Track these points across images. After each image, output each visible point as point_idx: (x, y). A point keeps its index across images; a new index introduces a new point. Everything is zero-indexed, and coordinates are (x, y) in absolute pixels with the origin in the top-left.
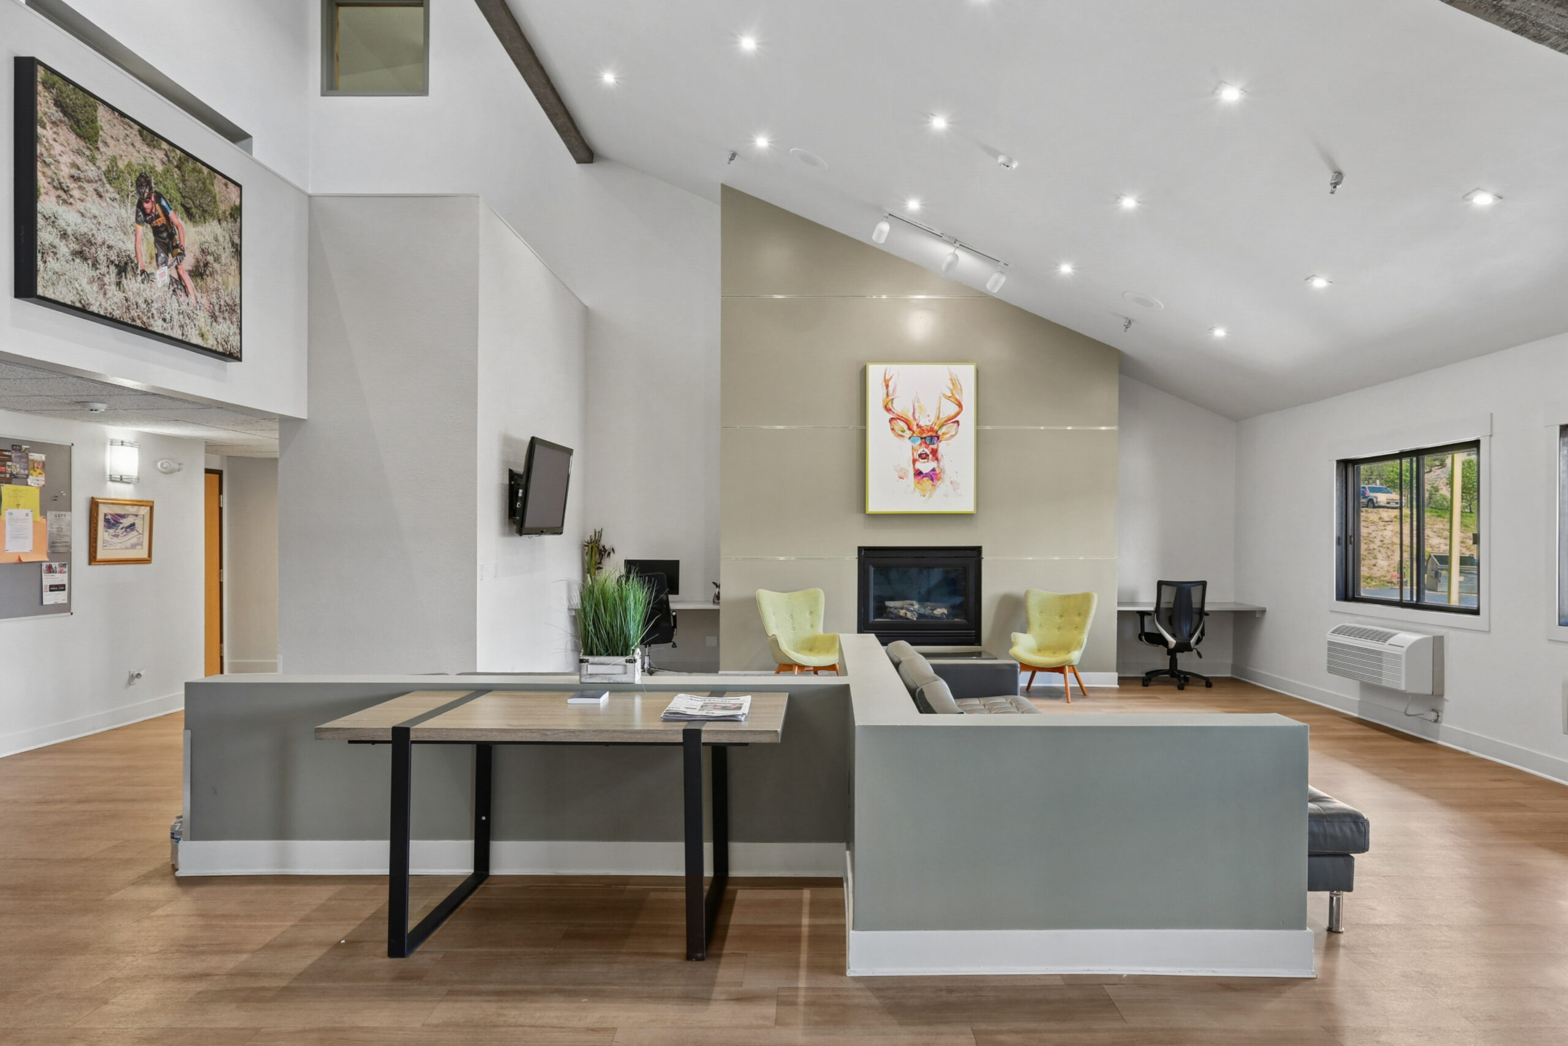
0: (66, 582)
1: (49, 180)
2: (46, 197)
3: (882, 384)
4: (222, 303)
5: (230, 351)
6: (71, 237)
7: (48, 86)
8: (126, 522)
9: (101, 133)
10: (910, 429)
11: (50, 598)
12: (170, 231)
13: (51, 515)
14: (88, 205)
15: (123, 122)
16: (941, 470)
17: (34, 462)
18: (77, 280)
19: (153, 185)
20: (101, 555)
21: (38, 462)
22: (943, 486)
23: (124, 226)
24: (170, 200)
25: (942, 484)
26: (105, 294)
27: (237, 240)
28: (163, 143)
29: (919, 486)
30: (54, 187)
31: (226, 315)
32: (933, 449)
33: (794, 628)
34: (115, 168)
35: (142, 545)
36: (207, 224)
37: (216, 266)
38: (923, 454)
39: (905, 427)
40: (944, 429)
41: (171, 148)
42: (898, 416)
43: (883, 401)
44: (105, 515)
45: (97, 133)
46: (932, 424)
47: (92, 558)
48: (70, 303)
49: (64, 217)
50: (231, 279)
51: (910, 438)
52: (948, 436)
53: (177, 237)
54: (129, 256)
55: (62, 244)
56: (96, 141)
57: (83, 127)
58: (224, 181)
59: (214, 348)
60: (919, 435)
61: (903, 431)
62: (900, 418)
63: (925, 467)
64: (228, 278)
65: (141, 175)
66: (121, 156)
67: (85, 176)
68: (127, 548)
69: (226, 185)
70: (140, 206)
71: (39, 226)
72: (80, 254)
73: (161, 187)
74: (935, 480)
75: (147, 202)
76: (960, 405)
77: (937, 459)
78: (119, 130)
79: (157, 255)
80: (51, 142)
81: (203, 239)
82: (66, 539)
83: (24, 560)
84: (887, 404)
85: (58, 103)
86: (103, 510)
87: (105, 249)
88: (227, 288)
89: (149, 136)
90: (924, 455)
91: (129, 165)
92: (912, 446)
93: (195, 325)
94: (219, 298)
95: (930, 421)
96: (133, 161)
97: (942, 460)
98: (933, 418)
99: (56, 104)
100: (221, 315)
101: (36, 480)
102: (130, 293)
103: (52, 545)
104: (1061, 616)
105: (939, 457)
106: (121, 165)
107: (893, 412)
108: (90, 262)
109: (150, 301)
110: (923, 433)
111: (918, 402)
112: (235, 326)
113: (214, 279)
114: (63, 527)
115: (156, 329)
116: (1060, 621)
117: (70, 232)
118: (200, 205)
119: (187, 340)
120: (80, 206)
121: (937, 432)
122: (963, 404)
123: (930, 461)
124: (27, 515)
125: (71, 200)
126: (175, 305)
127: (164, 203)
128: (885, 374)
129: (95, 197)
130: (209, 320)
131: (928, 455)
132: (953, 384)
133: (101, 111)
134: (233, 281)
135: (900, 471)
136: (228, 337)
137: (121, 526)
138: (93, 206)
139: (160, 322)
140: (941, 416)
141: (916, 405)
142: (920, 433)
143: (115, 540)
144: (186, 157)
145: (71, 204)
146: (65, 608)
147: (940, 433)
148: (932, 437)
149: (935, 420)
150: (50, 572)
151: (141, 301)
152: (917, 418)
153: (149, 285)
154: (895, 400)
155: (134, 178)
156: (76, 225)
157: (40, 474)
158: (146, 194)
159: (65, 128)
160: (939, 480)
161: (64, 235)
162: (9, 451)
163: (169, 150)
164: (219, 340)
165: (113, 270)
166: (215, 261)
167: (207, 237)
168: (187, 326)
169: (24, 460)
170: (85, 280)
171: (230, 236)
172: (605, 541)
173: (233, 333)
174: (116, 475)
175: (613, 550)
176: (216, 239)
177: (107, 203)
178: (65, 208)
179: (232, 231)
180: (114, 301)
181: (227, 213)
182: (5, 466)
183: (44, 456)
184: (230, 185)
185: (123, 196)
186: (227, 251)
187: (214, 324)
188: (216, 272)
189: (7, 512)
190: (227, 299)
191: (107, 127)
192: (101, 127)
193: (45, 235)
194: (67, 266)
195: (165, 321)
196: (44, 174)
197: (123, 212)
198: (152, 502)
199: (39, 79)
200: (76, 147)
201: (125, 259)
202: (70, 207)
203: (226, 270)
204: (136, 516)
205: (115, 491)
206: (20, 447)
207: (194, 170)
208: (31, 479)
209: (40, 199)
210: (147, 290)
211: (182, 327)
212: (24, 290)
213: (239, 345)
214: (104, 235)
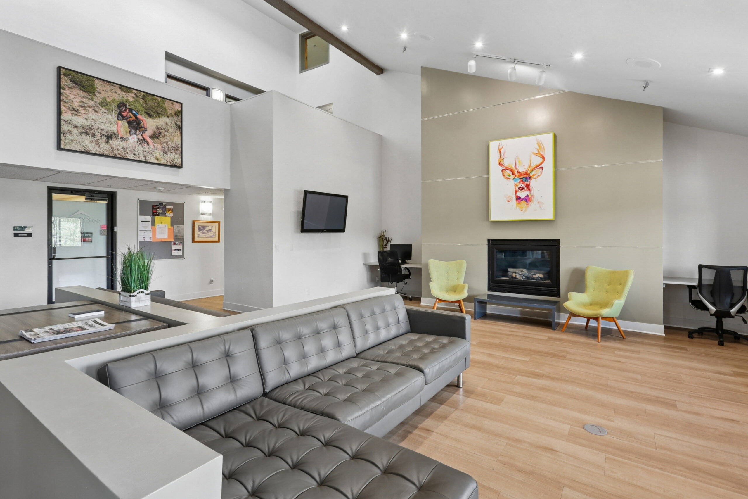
0: (181, 248)
1: (67, 108)
2: (67, 114)
3: (497, 152)
4: (170, 147)
5: (175, 165)
6: (80, 127)
7: (67, 75)
8: (207, 229)
9: (97, 89)
10: (513, 174)
11: (174, 253)
12: (138, 122)
13: (175, 226)
14: (89, 115)
15: (110, 85)
16: (532, 196)
17: (168, 209)
18: (83, 142)
19: (128, 106)
20: (196, 239)
21: (169, 209)
22: (533, 205)
23: (110, 122)
24: (138, 111)
25: (532, 204)
26: (99, 146)
27: (179, 123)
28: (134, 90)
29: (519, 205)
30: (70, 110)
31: (173, 151)
32: (527, 184)
33: (448, 280)
34: (105, 101)
35: (215, 236)
36: (160, 118)
37: (166, 133)
38: (521, 187)
39: (510, 173)
40: (533, 173)
41: (138, 92)
42: (506, 167)
43: (498, 161)
44: (199, 226)
45: (94, 90)
46: (526, 170)
47: (193, 241)
48: (79, 150)
49: (76, 120)
50: (175, 138)
51: (513, 179)
52: (536, 176)
53: (142, 124)
54: (113, 132)
55: (74, 130)
56: (94, 93)
57: (86, 88)
58: (171, 102)
59: (165, 164)
60: (518, 177)
61: (510, 176)
62: (507, 169)
63: (522, 194)
64: (173, 138)
65: (120, 103)
66: (109, 97)
67: (87, 105)
68: (208, 237)
69: (172, 104)
70: (120, 114)
71: (62, 124)
72: (86, 133)
74: (528, 202)
75: (124, 112)
76: (543, 158)
77: (529, 190)
78: (108, 87)
80: (70, 95)
81: (158, 124)
82: (181, 234)
83: (163, 241)
84: (500, 162)
85: (72, 81)
86: (197, 225)
87: (99, 130)
88: (173, 141)
89: (125, 89)
90: (522, 188)
91: (113, 100)
92: (515, 183)
93: (153, 156)
94: (167, 145)
95: (525, 168)
96: (116, 98)
97: (532, 190)
98: (527, 167)
99: (70, 81)
100: (170, 152)
101: (170, 214)
102: (114, 146)
103: (176, 236)
104: (609, 284)
105: (531, 188)
106: (108, 100)
107: (504, 166)
108: (91, 135)
109: (126, 148)
110: (521, 176)
111: (518, 159)
112: (178, 155)
113: (165, 138)
114: (181, 230)
115: (129, 158)
116: (608, 287)
117: (79, 125)
118: (156, 112)
119: (148, 161)
120: (86, 116)
121: (529, 174)
122: (545, 157)
123: (525, 191)
124: (165, 226)
125: (80, 114)
126: (141, 149)
127: (134, 112)
128: (499, 145)
129: (94, 112)
130: (162, 154)
131: (524, 188)
132: (539, 146)
133: (97, 82)
134: (177, 139)
135: (508, 197)
136: (174, 159)
137: (206, 230)
138: (92, 115)
139: (132, 155)
140: (532, 165)
141: (517, 160)
142: (519, 176)
143: (203, 234)
144: (147, 95)
145: (80, 115)
146: (182, 257)
147: (531, 175)
148: (526, 178)
149: (528, 168)
150: (175, 245)
151: (120, 148)
152: (517, 167)
153: (125, 142)
154: (505, 159)
155: (116, 104)
156: (82, 123)
157: (171, 213)
158: (123, 110)
159: (76, 89)
160: (530, 201)
161: (76, 127)
162: (158, 205)
163: (137, 93)
164: (168, 161)
165: (104, 138)
166: (165, 131)
167: (160, 123)
168: (148, 156)
169: (165, 208)
170: (88, 142)
171: (175, 122)
172: (388, 235)
173: (176, 158)
174: (203, 212)
175: (392, 239)
176: (166, 124)
177: (101, 114)
178: (76, 117)
179: (176, 120)
180: (104, 148)
181: (173, 114)
182: (156, 210)
183: (172, 207)
184: (175, 103)
185: (110, 111)
186: (173, 128)
187: (165, 155)
188: (167, 136)
189: (157, 225)
190: (173, 145)
191: (101, 87)
192: (97, 88)
193: (65, 127)
194: (78, 137)
195: (135, 154)
196: (64, 106)
197: (110, 117)
198: (220, 222)
199: (62, 73)
200: (82, 95)
201: (111, 133)
202: (79, 117)
203: (172, 135)
204: (212, 226)
205: (203, 218)
206: (163, 204)
207: (152, 99)
208: (167, 214)
209: (63, 114)
210: (124, 144)
211: (146, 156)
212: (59, 148)
213: (181, 162)
214: (98, 125)
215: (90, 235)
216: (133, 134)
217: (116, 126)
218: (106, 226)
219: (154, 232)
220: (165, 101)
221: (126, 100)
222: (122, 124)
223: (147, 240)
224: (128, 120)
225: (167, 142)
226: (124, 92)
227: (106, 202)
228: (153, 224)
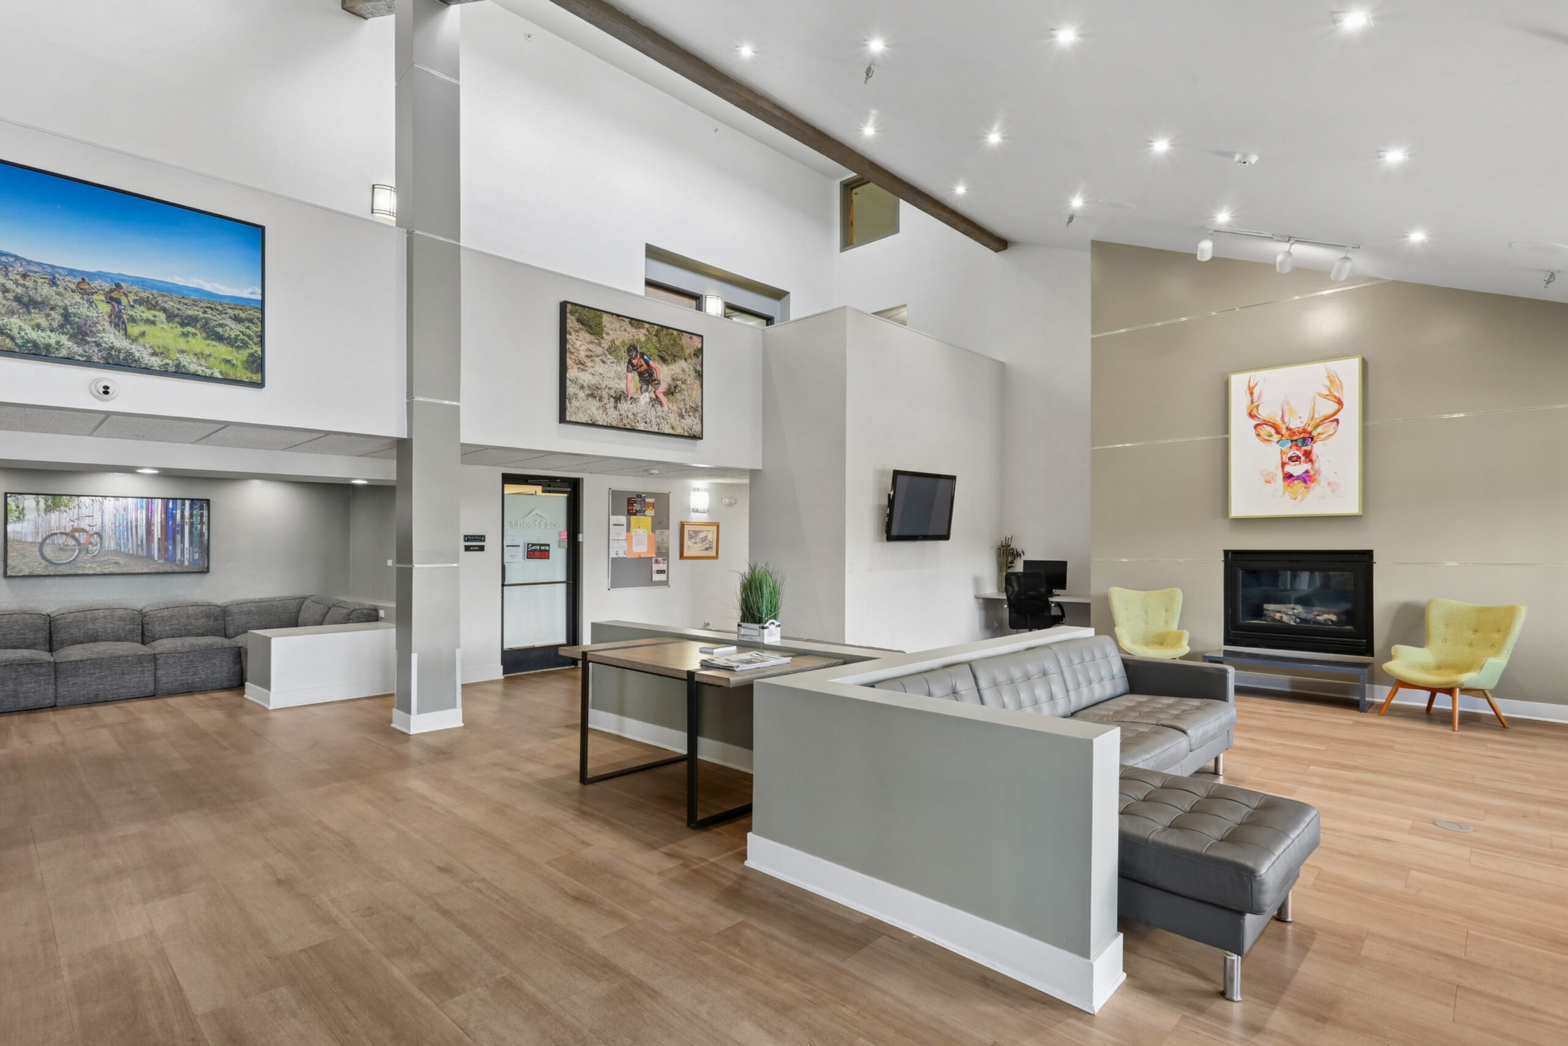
0: (666, 569)
1: (573, 361)
2: (571, 370)
3: (1246, 393)
4: (688, 407)
5: (693, 435)
6: (586, 387)
7: (572, 313)
8: (702, 535)
9: (605, 329)
10: (1278, 432)
11: (656, 577)
12: (650, 372)
13: (657, 532)
14: (597, 369)
15: (619, 319)
16: (1316, 471)
17: (648, 503)
18: (589, 409)
19: (639, 349)
20: (686, 554)
21: (651, 503)
24: (650, 355)
25: (1317, 486)
26: (607, 414)
27: (699, 368)
28: (646, 324)
29: (1289, 489)
30: (576, 364)
31: (691, 413)
32: (1305, 451)
33: (1148, 623)
34: (614, 346)
35: (711, 548)
36: (677, 363)
37: (683, 386)
38: (1294, 457)
39: (1273, 431)
40: (1319, 430)
41: (651, 326)
42: (1265, 421)
43: (1247, 409)
44: (689, 531)
45: (602, 330)
46: (1305, 425)
47: (682, 556)
48: (585, 422)
49: (582, 378)
50: (694, 392)
51: (1278, 442)
52: (1326, 435)
53: (655, 375)
54: (622, 391)
55: (581, 392)
56: (602, 334)
57: (594, 328)
58: (689, 336)
59: (681, 434)
60: (1289, 438)
61: (1270, 436)
62: (1266, 423)
63: (1296, 469)
64: (692, 392)
65: (630, 346)
66: (617, 338)
67: (595, 354)
68: (702, 550)
69: (691, 338)
70: (630, 362)
71: (567, 385)
72: (592, 396)
73: (644, 349)
74: (1308, 482)
75: (634, 359)
76: (1340, 402)
77: (1311, 461)
78: (617, 324)
79: (641, 388)
80: (575, 341)
81: (673, 372)
82: (666, 545)
83: (642, 556)
84: (1252, 411)
85: (579, 320)
86: (687, 528)
87: (607, 390)
88: (691, 397)
89: (636, 323)
90: (1296, 458)
91: (623, 341)
92: (1281, 450)
93: (667, 422)
94: (685, 404)
95: (1302, 422)
96: (626, 339)
97: (1317, 461)
98: (1305, 420)
99: (578, 321)
100: (687, 414)
101: (650, 512)
102: (623, 411)
103: (658, 548)
104: (1476, 631)
105: (1314, 457)
106: (617, 343)
107: (1259, 418)
108: (597, 399)
109: (636, 413)
110: (1293, 436)
111: (1288, 404)
112: (698, 419)
113: (682, 394)
114: (665, 538)
115: (640, 429)
116: (1473, 636)
117: (585, 385)
118: (672, 353)
119: (662, 432)
120: (592, 370)
121: (1310, 433)
122: (1344, 401)
123: (1302, 463)
124: (644, 532)
125: (587, 368)
126: (654, 413)
127: (646, 357)
128: (1249, 381)
129: (601, 364)
130: (678, 418)
131: (1300, 458)
132: (1331, 381)
133: (606, 319)
134: (696, 394)
135: (1267, 475)
136: (692, 426)
137: (699, 537)
138: (600, 368)
139: (643, 424)
140: (1316, 416)
141: (1286, 408)
142: (1290, 436)
143: (695, 546)
144: (662, 328)
145: (586, 370)
146: (665, 583)
147: (1314, 433)
148: (1304, 439)
149: (1308, 421)
150: (657, 563)
151: (630, 415)
152: (1286, 420)
154: (1260, 406)
155: (626, 348)
156: (589, 381)
157: (651, 509)
158: (634, 355)
159: (583, 332)
160: (1313, 482)
161: (582, 387)
162: (635, 498)
164: (685, 429)
165: (612, 400)
166: (682, 383)
167: (676, 371)
168: (661, 423)
169: (643, 503)
170: (595, 408)
171: (694, 367)
172: (1016, 545)
173: (695, 424)
174: (696, 508)
175: (1023, 552)
176: (683, 371)
177: (608, 364)
178: (583, 373)
179: (695, 364)
180: (612, 417)
181: (691, 354)
182: (633, 506)
183: (654, 500)
184: (694, 337)
185: (619, 359)
186: (692, 376)
187: (682, 420)
188: (684, 390)
189: (633, 531)
190: (691, 404)
191: (609, 324)
192: (605, 326)
193: (571, 389)
194: (584, 403)
195: (646, 423)
196: (570, 358)
197: (619, 368)
198: (719, 523)
199: (568, 311)
200: (589, 340)
201: (620, 393)
202: (586, 372)
203: (691, 388)
204: (708, 531)
205: (695, 517)
206: (641, 496)
207: (667, 334)
208: (646, 513)
209: (569, 371)
210: (634, 408)
211: (658, 424)
212: (562, 419)
213: (700, 430)
214: (606, 383)
215: (547, 548)
216: (644, 392)
217: (625, 381)
218: (566, 533)
219: (629, 540)
220: (682, 335)
221: (637, 340)
222: (632, 377)
223: (622, 555)
224: (639, 370)
225: (684, 400)
226: (636, 328)
227: (566, 495)
228: (628, 530)
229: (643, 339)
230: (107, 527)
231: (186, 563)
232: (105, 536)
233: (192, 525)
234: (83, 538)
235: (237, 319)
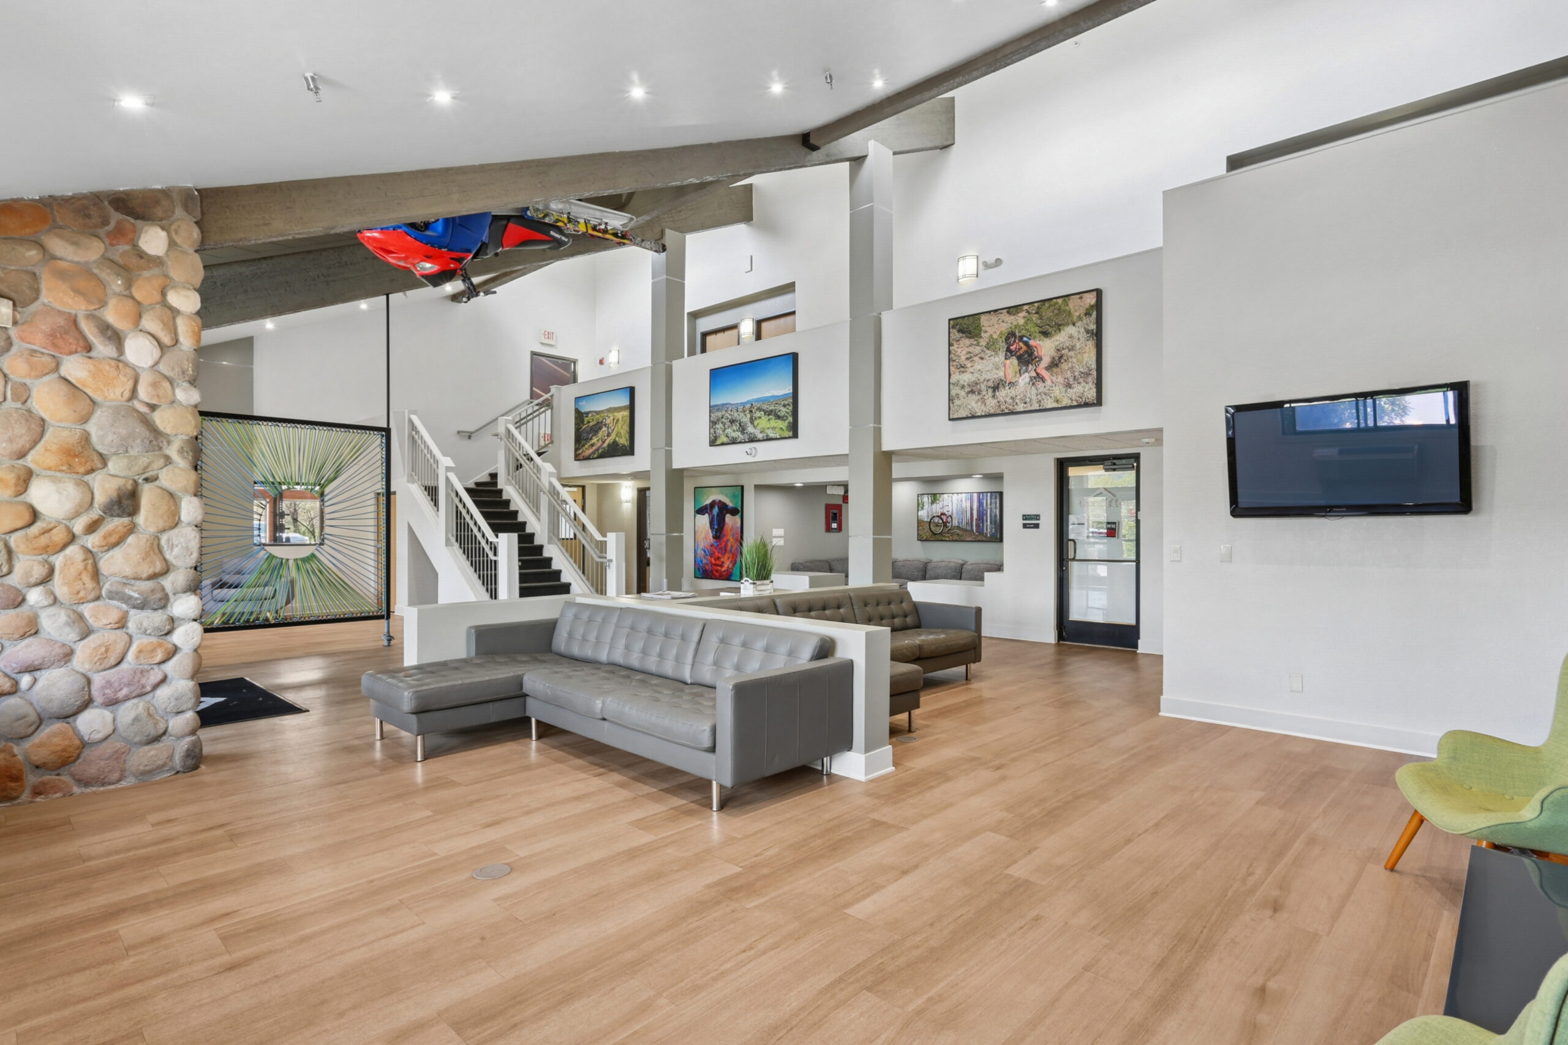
1: (957, 367)
2: (955, 375)
4: (1077, 374)
5: (1090, 402)
6: (967, 386)
9: (983, 328)
14: (975, 367)
15: (997, 314)
18: (970, 404)
26: (985, 404)
27: (1095, 326)
28: (1025, 306)
30: (959, 368)
31: (1081, 380)
34: (992, 340)
36: (1062, 332)
37: (1072, 353)
41: (1031, 305)
45: (980, 330)
48: (967, 416)
49: (964, 378)
50: (1085, 355)
54: (1000, 379)
55: (963, 391)
56: (981, 334)
57: (973, 332)
58: (1078, 296)
59: (1069, 405)
64: (1082, 356)
65: (1008, 334)
66: (996, 331)
67: (974, 354)
69: (1081, 298)
70: (1008, 350)
71: (952, 390)
72: (972, 392)
73: (1024, 331)
75: (1012, 345)
78: (994, 318)
79: (1020, 370)
80: (956, 349)
81: (1058, 343)
87: (985, 383)
88: (1082, 362)
89: (1014, 309)
91: (1001, 333)
93: (1051, 397)
94: (1073, 372)
99: (960, 332)
100: (1076, 382)
102: (1002, 398)
106: (995, 336)
108: (977, 393)
109: (1015, 397)
112: (1090, 384)
113: (1069, 362)
115: (1019, 410)
117: (966, 384)
118: (1056, 324)
119: (1044, 408)
120: (972, 370)
125: (967, 369)
126: (1034, 391)
127: (1025, 339)
129: (980, 361)
130: (1064, 390)
133: (982, 319)
134: (1089, 356)
136: (1087, 393)
138: (979, 365)
139: (1023, 405)
144: (1043, 303)
145: (967, 371)
151: (1009, 399)
155: (1004, 337)
156: (969, 379)
159: (963, 339)
161: (963, 387)
163: (1030, 308)
164: (1073, 399)
165: (990, 390)
166: (1069, 350)
167: (1062, 340)
168: (1043, 399)
170: (974, 403)
171: (1085, 328)
173: (1086, 390)
176: (1071, 337)
177: (987, 360)
178: (963, 374)
179: (1087, 324)
180: (991, 404)
181: (1081, 315)
184: (1085, 295)
186: (1082, 339)
187: (1069, 390)
188: (1072, 357)
190: (1082, 370)
191: (987, 323)
192: (984, 326)
193: (955, 392)
194: (965, 400)
195: (1025, 403)
196: (954, 366)
197: (997, 359)
199: (952, 326)
200: (969, 344)
202: (966, 373)
203: (1082, 353)
207: (1050, 306)
209: (952, 377)
210: (1012, 392)
211: (1040, 401)
212: (951, 419)
213: (1098, 394)
214: (985, 376)
216: (1024, 373)
217: (1003, 369)
220: (1070, 299)
222: (1011, 363)
224: (1018, 354)
225: (1072, 368)
226: (1014, 315)
227: (1133, 472)
229: (1021, 322)
230: (955, 511)
231: (989, 535)
232: (953, 517)
233: (991, 509)
234: (944, 518)
235: (784, 406)
